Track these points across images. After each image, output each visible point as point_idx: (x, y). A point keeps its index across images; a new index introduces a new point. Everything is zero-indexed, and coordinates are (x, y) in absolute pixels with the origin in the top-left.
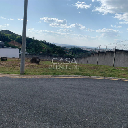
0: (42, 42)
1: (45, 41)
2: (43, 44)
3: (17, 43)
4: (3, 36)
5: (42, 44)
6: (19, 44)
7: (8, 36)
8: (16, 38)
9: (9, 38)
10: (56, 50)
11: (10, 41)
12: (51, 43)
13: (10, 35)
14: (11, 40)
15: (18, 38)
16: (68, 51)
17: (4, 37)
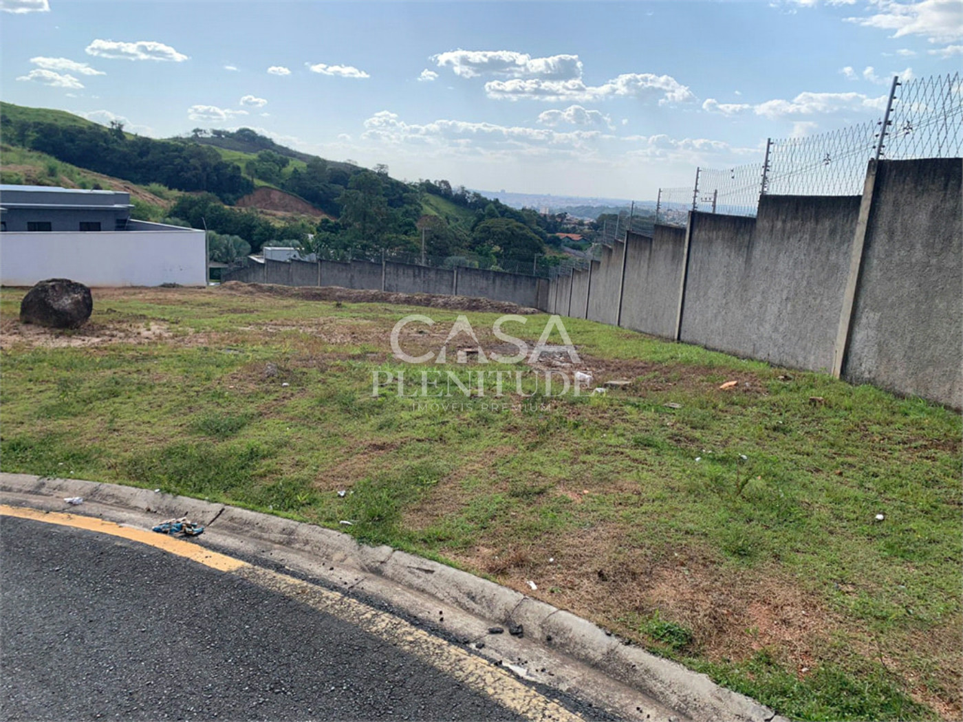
0: (429, 188)
1: (446, 183)
2: (433, 199)
3: (288, 199)
4: (213, 163)
5: (427, 202)
6: (300, 206)
7: (242, 166)
8: (284, 170)
9: (243, 174)
10: (487, 230)
11: (249, 188)
12: (477, 195)
13: (253, 156)
14: (258, 183)
15: (296, 171)
16: (576, 237)
17: (220, 167)
